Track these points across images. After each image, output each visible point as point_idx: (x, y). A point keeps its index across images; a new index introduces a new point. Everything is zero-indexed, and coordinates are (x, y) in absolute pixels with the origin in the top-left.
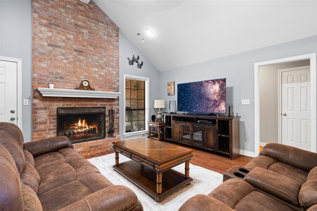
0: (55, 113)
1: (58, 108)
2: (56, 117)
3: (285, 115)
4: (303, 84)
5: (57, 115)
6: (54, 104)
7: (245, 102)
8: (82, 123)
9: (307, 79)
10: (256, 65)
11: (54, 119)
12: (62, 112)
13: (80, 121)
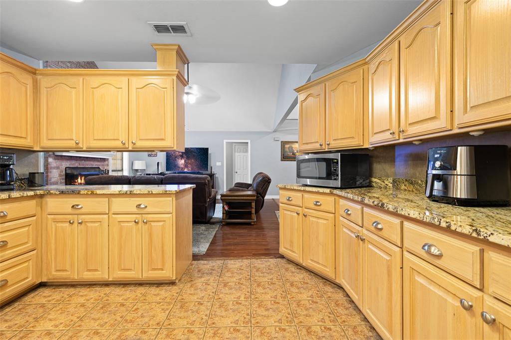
0: (64, 173)
1: (66, 168)
2: (64, 177)
3: (237, 172)
4: (245, 154)
5: (66, 175)
6: (63, 163)
7: (219, 164)
8: (81, 179)
9: (247, 151)
10: (225, 141)
11: (63, 179)
12: (69, 172)
13: (79, 178)
